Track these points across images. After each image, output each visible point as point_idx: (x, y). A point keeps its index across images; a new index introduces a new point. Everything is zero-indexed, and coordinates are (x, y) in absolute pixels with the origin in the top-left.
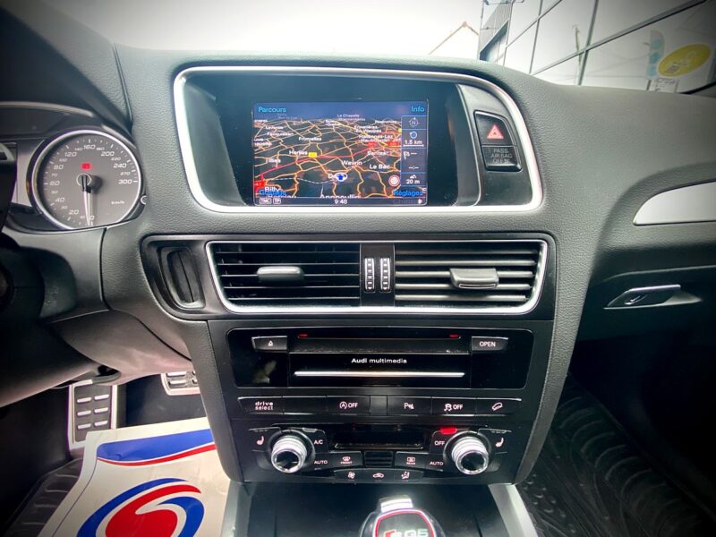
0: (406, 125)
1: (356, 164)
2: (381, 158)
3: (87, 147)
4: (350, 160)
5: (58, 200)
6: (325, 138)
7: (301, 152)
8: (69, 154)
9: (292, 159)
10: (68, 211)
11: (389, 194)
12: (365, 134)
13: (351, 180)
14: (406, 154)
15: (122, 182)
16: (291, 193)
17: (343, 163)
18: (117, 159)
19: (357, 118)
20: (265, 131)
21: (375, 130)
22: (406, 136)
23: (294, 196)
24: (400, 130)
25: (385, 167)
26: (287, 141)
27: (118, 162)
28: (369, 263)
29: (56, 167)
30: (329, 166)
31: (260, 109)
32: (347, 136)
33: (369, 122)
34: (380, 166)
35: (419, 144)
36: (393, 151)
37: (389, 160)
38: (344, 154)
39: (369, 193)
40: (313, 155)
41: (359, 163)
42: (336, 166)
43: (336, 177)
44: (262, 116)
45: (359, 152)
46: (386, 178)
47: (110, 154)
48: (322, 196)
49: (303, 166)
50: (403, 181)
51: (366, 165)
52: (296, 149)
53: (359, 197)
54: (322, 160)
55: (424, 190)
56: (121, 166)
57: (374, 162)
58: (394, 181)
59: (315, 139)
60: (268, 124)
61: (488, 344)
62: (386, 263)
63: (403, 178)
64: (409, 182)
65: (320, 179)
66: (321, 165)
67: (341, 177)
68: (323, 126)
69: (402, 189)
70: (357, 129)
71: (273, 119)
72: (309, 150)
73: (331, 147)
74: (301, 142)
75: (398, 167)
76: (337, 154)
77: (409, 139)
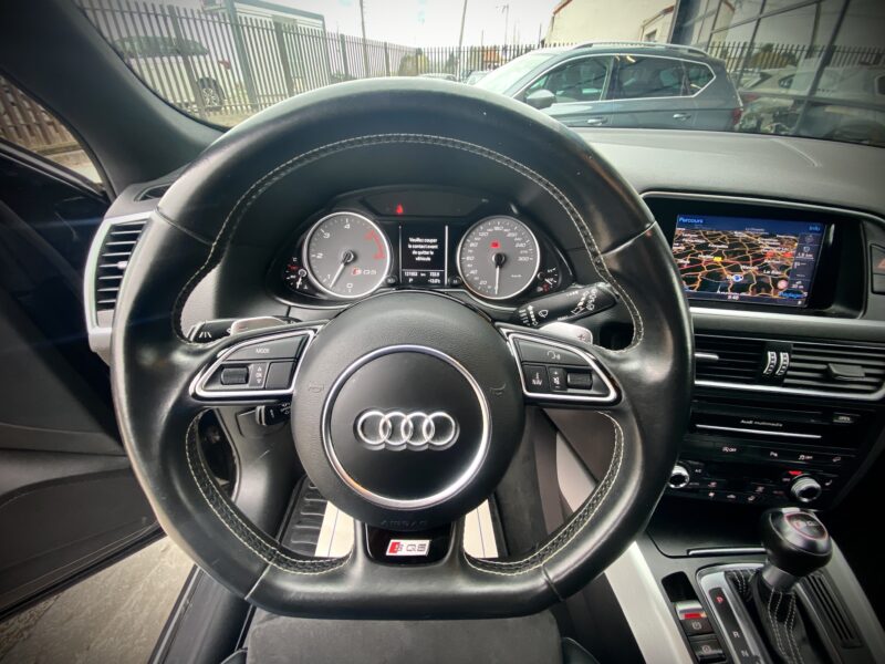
0: (802, 241)
1: (753, 269)
2: (775, 265)
3: (497, 228)
4: (748, 265)
5: (472, 272)
6: (731, 246)
7: (708, 257)
8: (483, 234)
9: (700, 261)
10: (479, 281)
11: (775, 294)
12: (766, 245)
13: (746, 281)
14: (797, 264)
15: (521, 259)
16: (692, 288)
17: (742, 267)
18: (519, 239)
19: (762, 231)
20: (681, 237)
21: (775, 242)
22: (800, 250)
23: (695, 291)
24: (796, 244)
25: (777, 273)
26: (699, 247)
27: (520, 242)
28: (771, 356)
29: (472, 245)
30: (729, 269)
31: (681, 219)
32: (751, 245)
33: (772, 236)
34: (773, 272)
35: (810, 257)
36: (788, 262)
37: (782, 268)
38: (745, 260)
39: (758, 292)
40: (718, 259)
41: (756, 268)
42: (735, 269)
43: (733, 278)
44: (682, 225)
45: (759, 258)
46: (775, 282)
47: (514, 235)
48: (718, 292)
49: (708, 268)
50: (789, 286)
51: (761, 270)
52: (705, 254)
53: (749, 295)
54: (724, 264)
55: (805, 294)
56: (521, 245)
57: (768, 268)
58: (782, 285)
59: (723, 246)
60: (686, 232)
61: (845, 419)
62: (784, 357)
63: (791, 283)
64: (794, 286)
65: (720, 279)
66: (723, 268)
67: (737, 278)
68: (732, 238)
69: (787, 292)
70: (760, 241)
71: (690, 228)
72: (716, 255)
73: (735, 254)
74: (711, 248)
75: (788, 274)
76: (738, 260)
77: (802, 252)
